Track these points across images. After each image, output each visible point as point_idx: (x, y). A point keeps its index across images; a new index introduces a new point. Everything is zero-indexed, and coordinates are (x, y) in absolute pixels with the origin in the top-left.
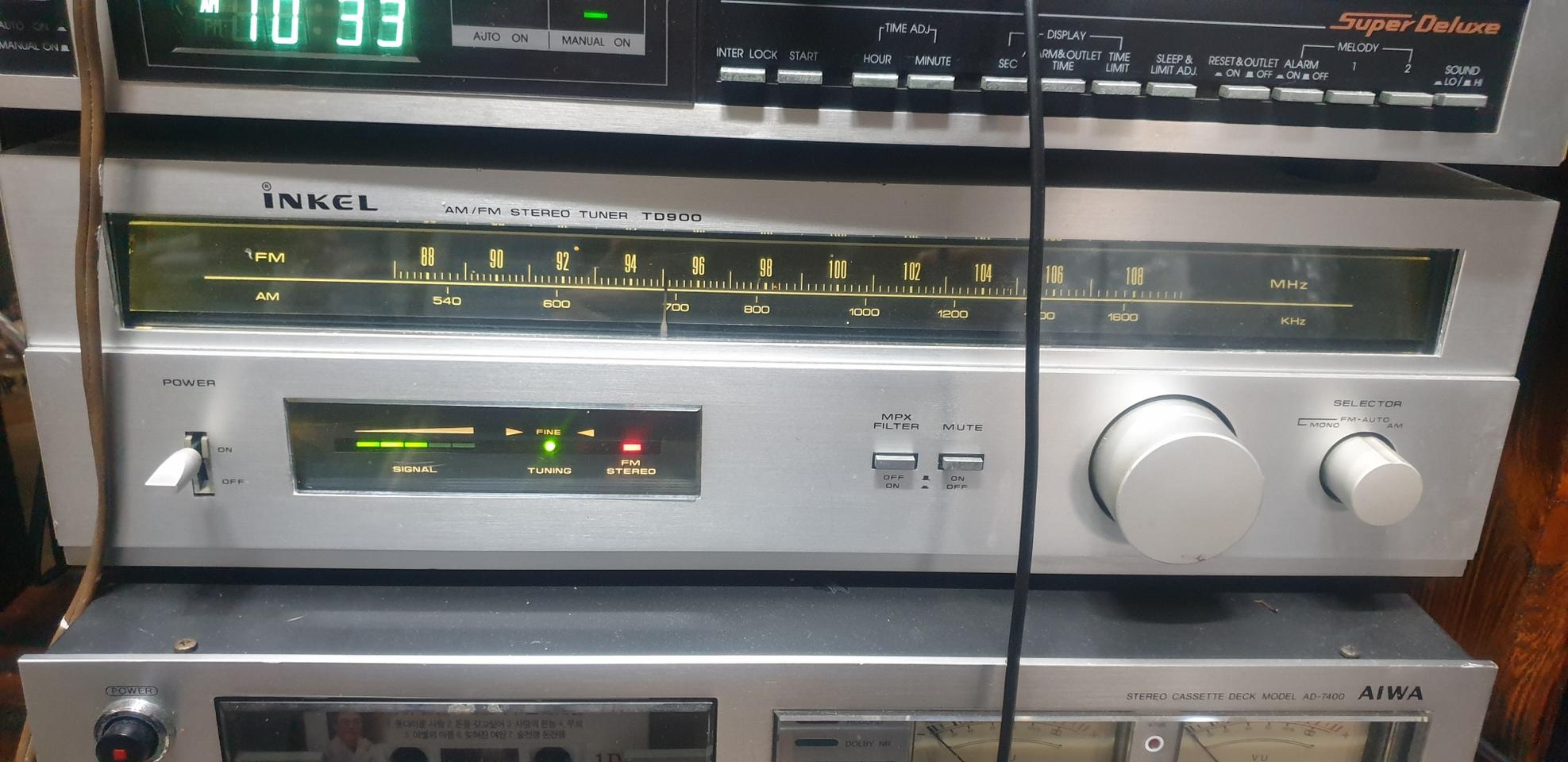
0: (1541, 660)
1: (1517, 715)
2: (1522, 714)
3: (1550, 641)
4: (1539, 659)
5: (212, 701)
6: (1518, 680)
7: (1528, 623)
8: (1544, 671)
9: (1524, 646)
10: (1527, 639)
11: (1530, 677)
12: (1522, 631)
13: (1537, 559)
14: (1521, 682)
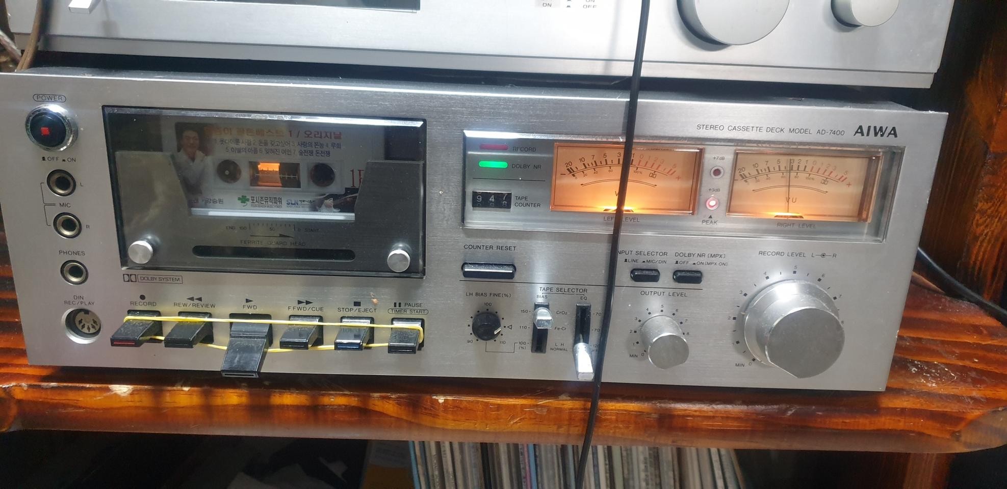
0: (994, 222)
1: (978, 263)
2: (981, 263)
3: (1000, 209)
4: (993, 222)
5: (101, 108)
6: (979, 237)
7: (985, 196)
8: (996, 231)
9: (983, 213)
10: (986, 206)
11: (986, 235)
12: (981, 202)
13: (991, 149)
14: (981, 239)
